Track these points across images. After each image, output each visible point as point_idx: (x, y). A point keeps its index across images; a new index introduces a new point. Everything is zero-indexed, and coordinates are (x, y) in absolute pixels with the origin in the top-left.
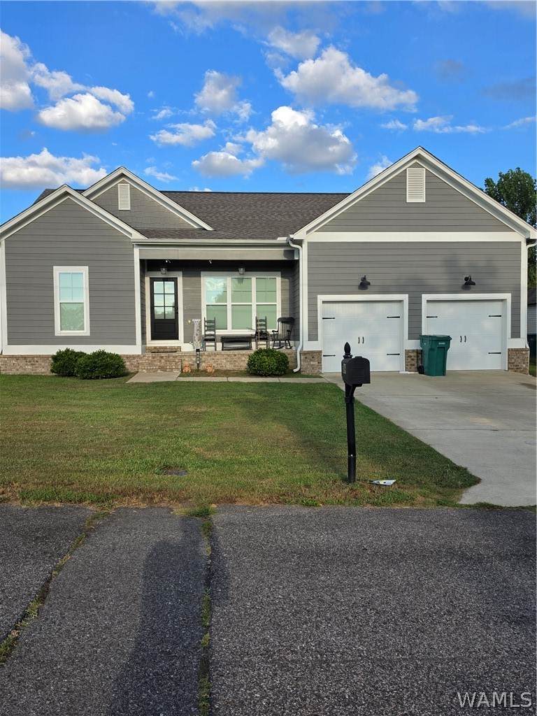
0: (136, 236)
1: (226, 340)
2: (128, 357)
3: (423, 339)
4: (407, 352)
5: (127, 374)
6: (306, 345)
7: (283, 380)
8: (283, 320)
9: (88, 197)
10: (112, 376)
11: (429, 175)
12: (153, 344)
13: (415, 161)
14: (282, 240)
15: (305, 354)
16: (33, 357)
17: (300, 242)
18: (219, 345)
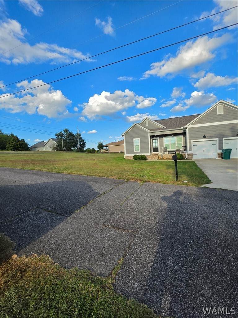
0: (149, 131)
1: (169, 152)
2: (148, 156)
3: (223, 150)
4: (218, 153)
5: (147, 159)
6: (188, 152)
7: (181, 161)
8: (184, 147)
9: (140, 125)
10: (143, 160)
11: (224, 106)
12: (153, 153)
13: (220, 103)
14: (182, 128)
15: (188, 154)
16: (130, 156)
17: (186, 128)
18: (168, 153)
